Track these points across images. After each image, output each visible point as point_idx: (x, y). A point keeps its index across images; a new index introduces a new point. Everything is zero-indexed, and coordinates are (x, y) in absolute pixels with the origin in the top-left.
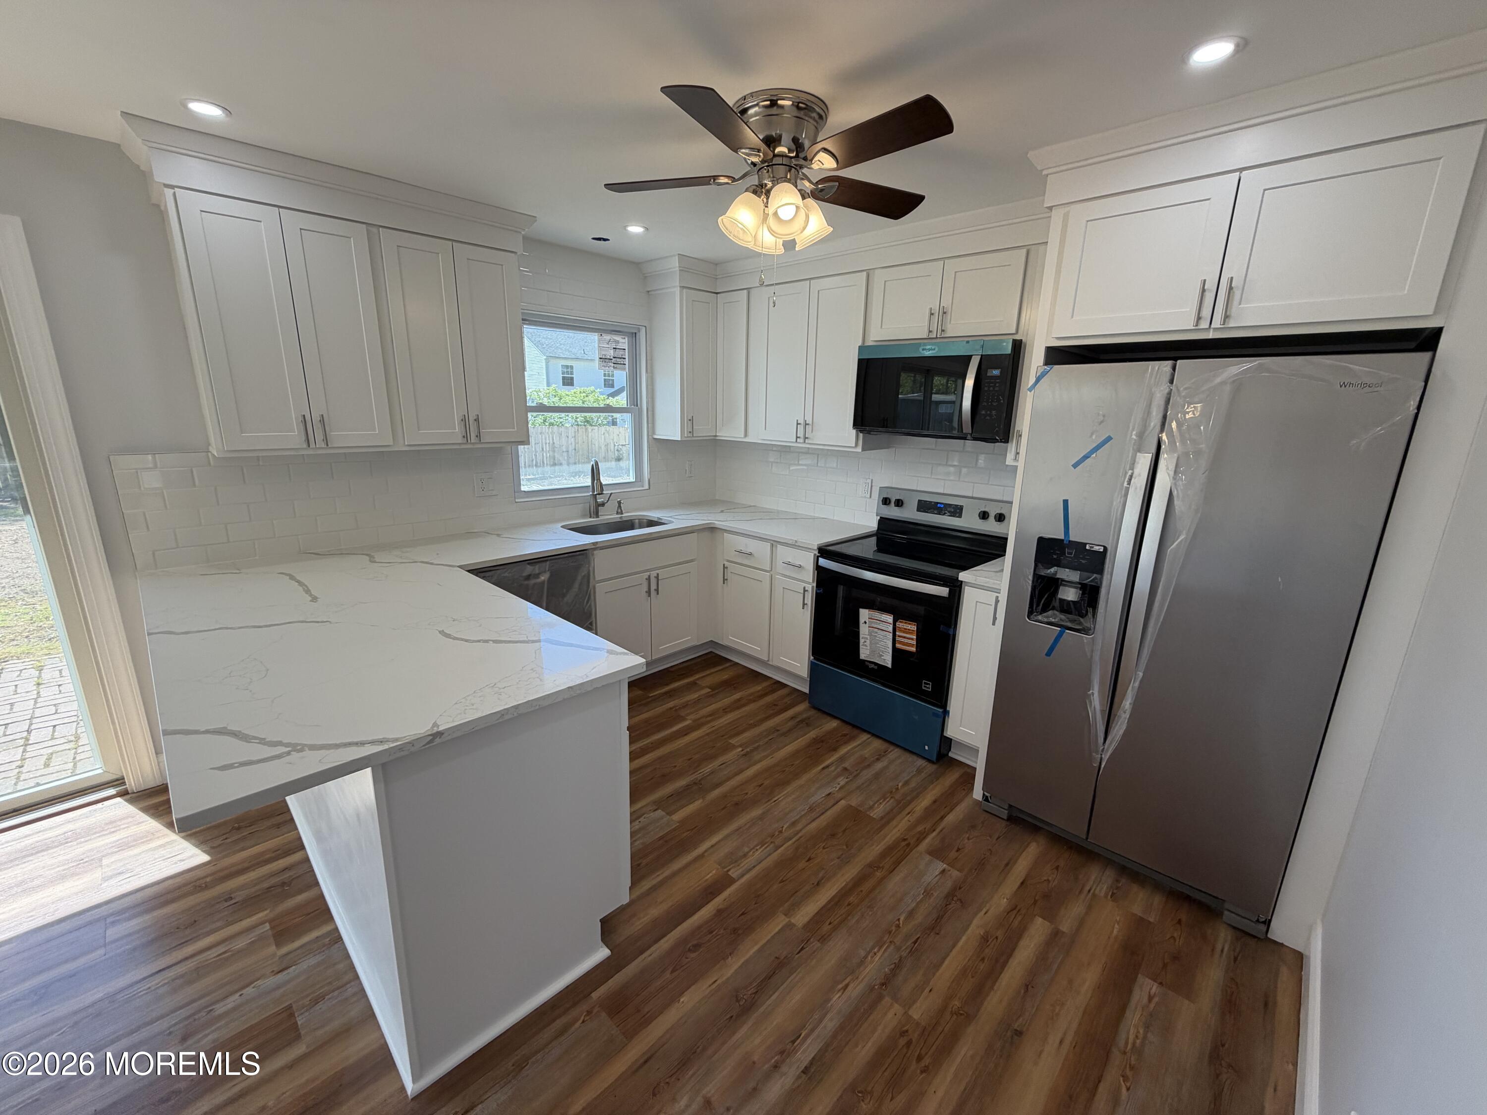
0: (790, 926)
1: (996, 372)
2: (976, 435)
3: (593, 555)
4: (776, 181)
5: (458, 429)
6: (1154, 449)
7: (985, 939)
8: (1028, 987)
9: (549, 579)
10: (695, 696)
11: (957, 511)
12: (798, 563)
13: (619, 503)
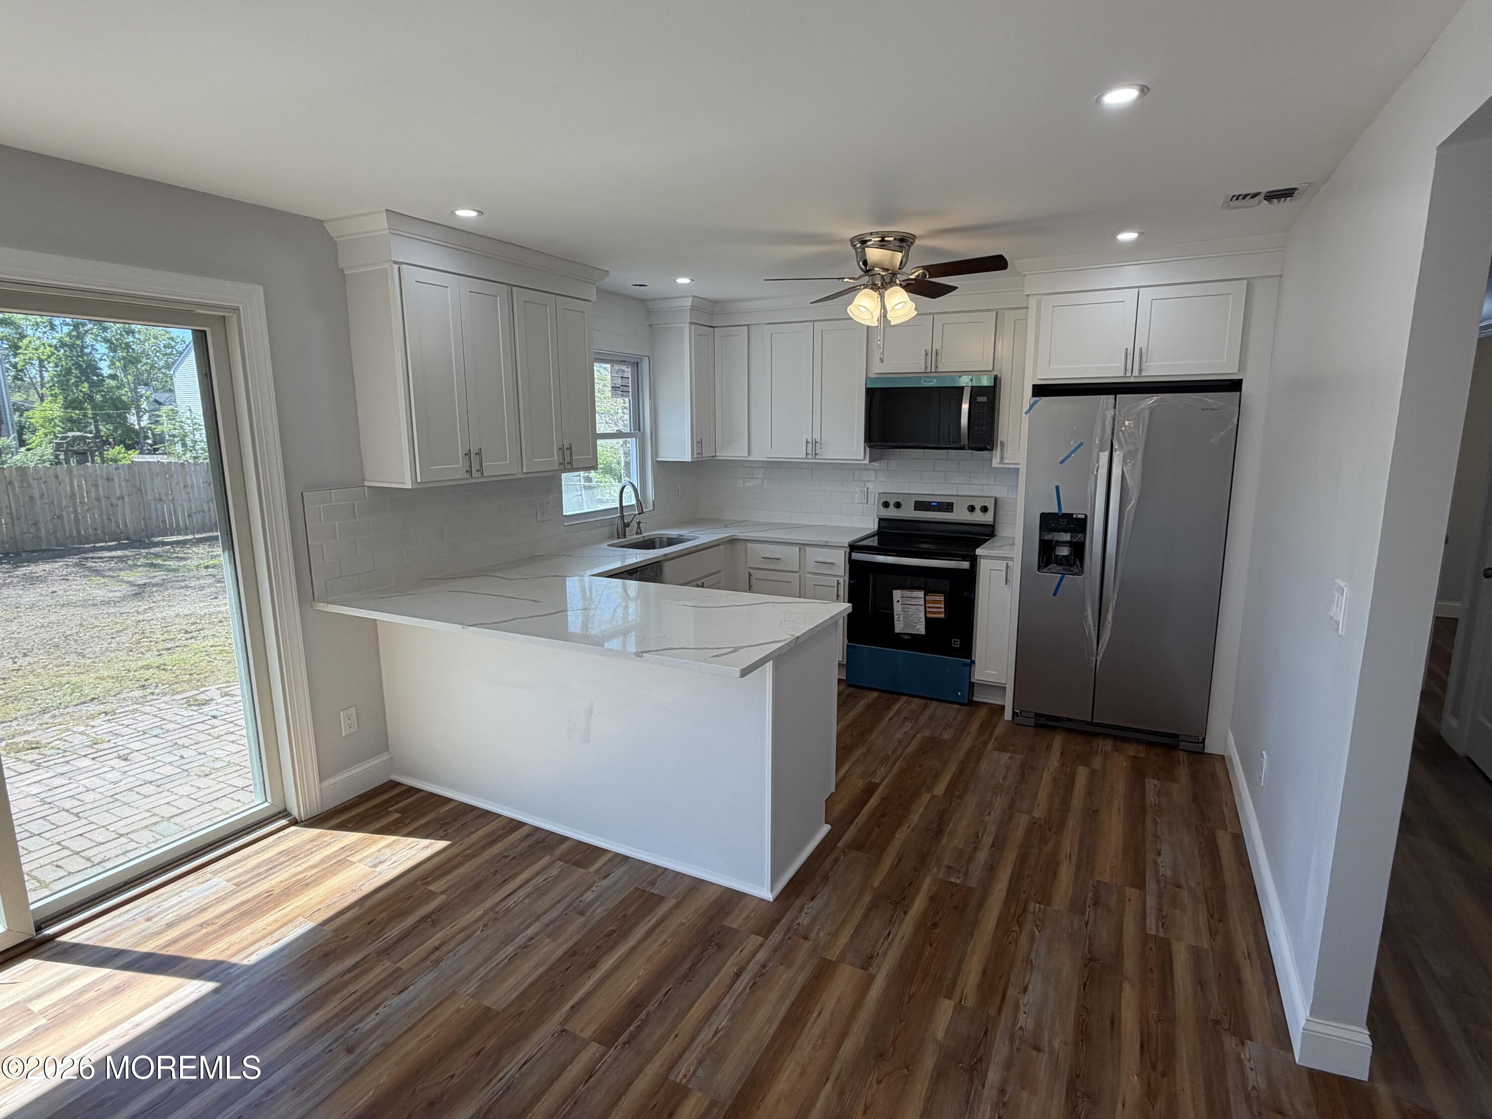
0: (933, 797)
1: (983, 400)
2: (971, 445)
3: (661, 565)
5: (556, 457)
6: (1109, 449)
7: (1055, 780)
8: (1090, 794)
11: (948, 507)
13: (639, 526)
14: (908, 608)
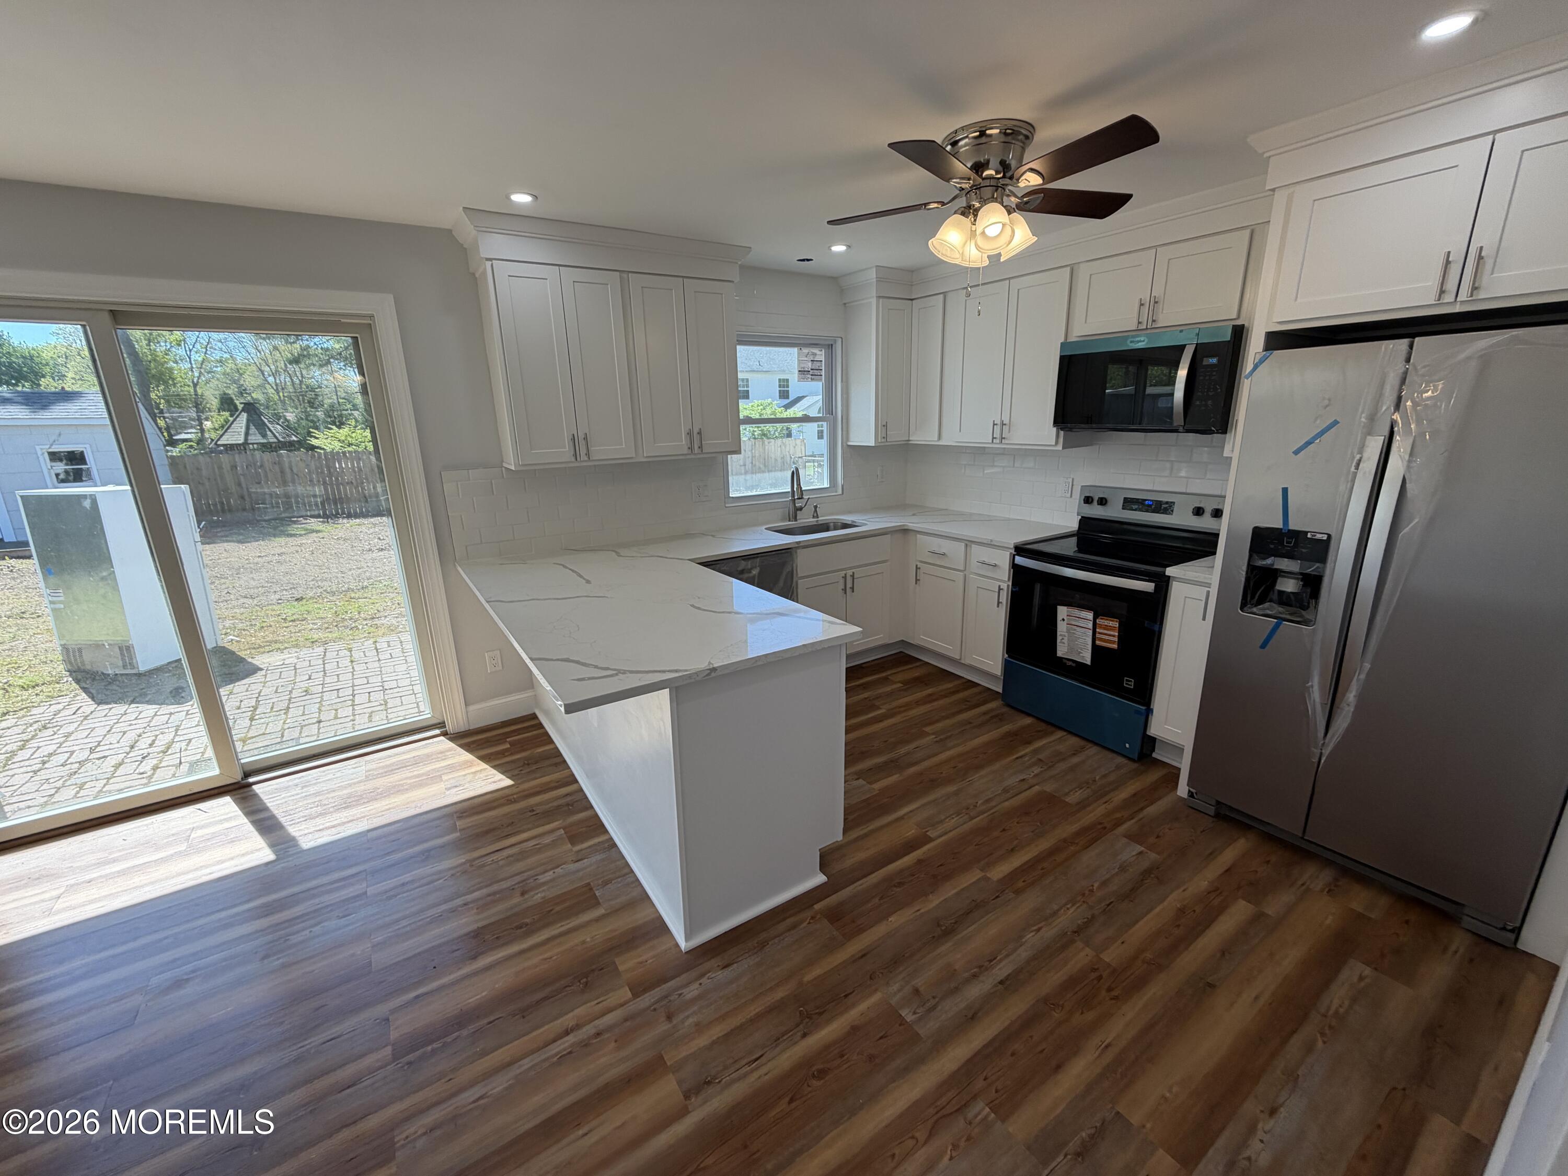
0: (986, 879)
1: (1214, 361)
2: (1188, 427)
3: (796, 552)
4: (984, 202)
5: (684, 441)
6: (1386, 432)
7: (1182, 911)
8: (1225, 952)
9: (759, 574)
10: (888, 689)
11: (1166, 507)
12: (993, 562)
13: (816, 507)
14: (1075, 630)
